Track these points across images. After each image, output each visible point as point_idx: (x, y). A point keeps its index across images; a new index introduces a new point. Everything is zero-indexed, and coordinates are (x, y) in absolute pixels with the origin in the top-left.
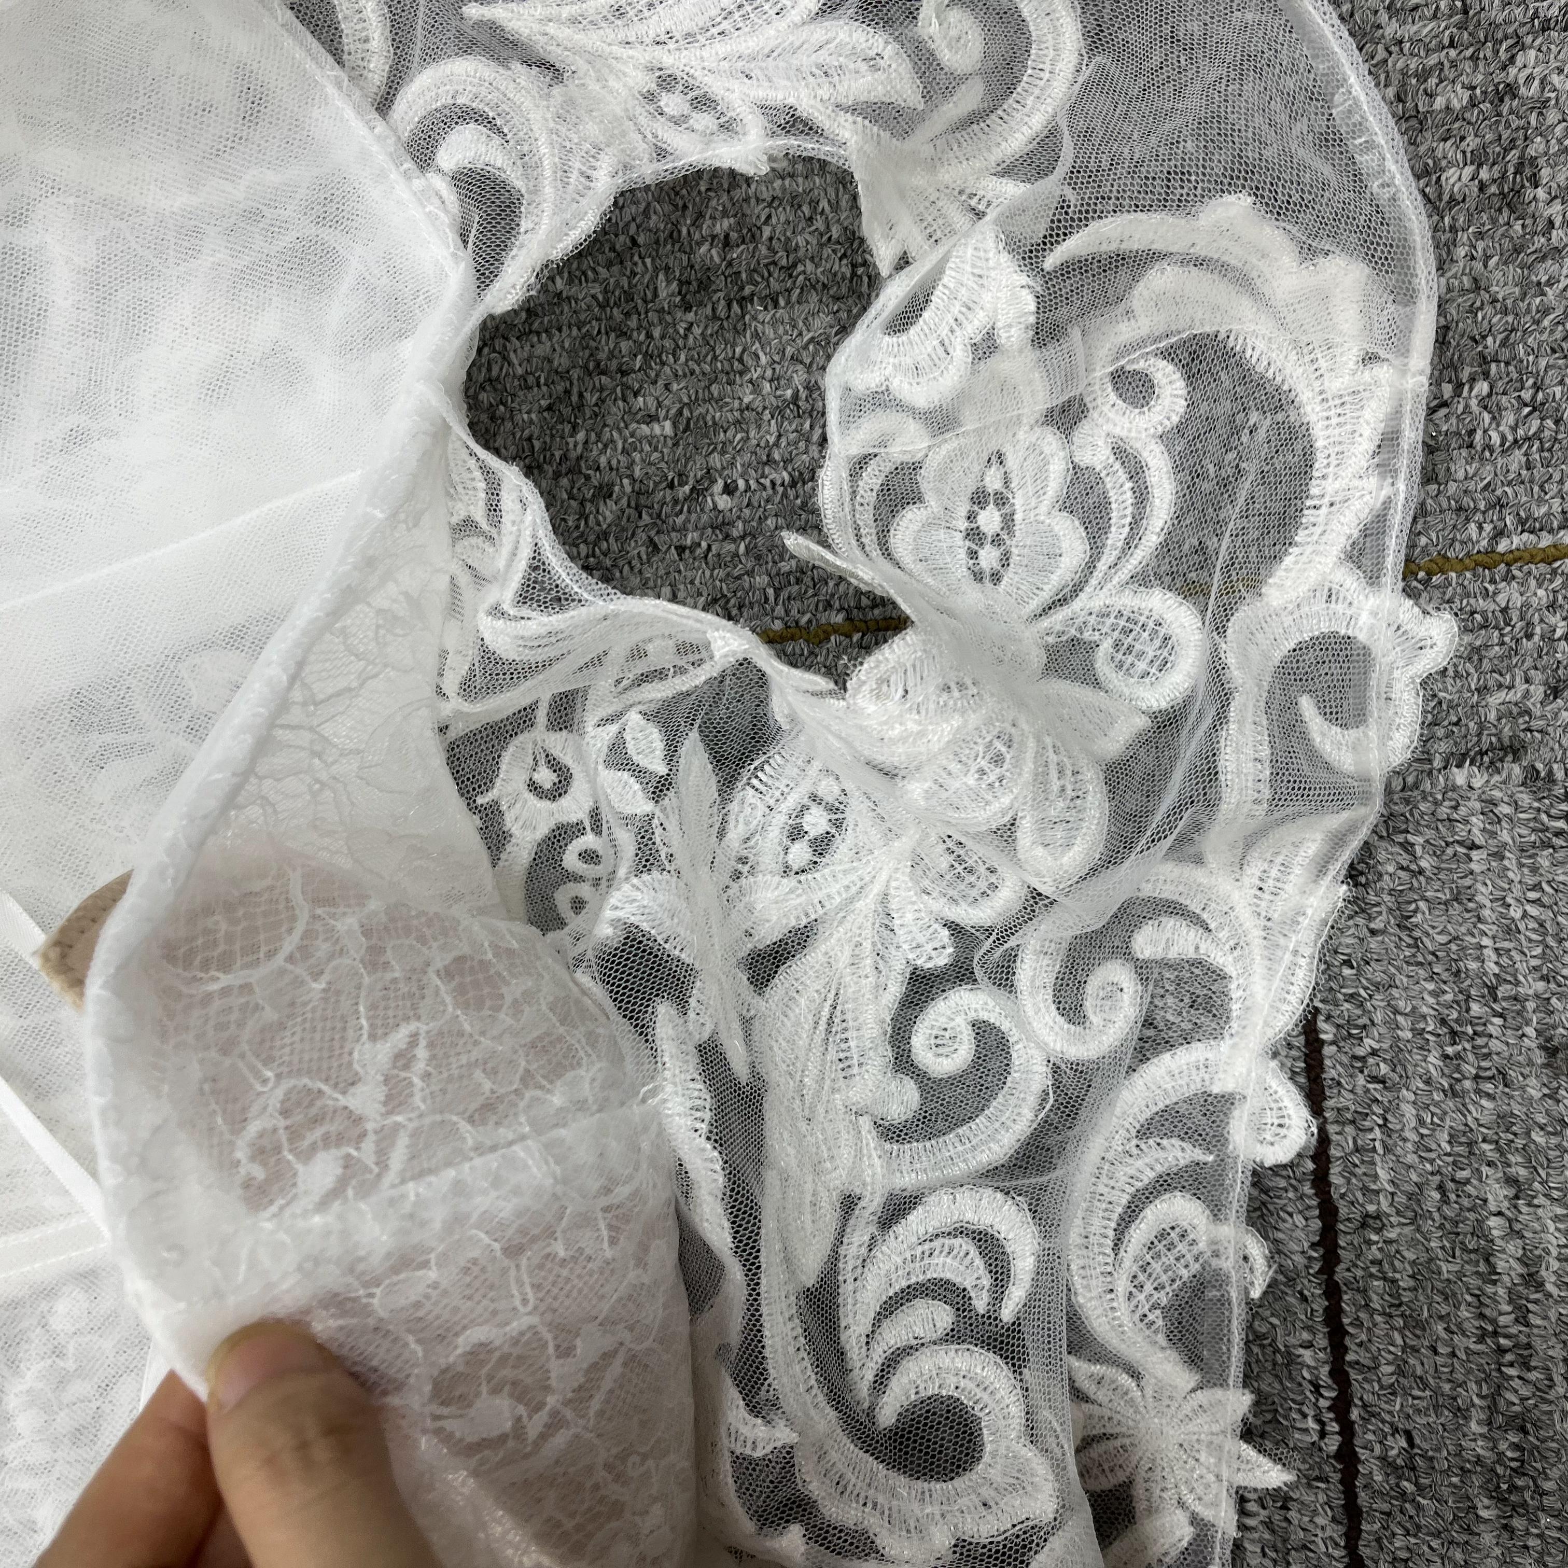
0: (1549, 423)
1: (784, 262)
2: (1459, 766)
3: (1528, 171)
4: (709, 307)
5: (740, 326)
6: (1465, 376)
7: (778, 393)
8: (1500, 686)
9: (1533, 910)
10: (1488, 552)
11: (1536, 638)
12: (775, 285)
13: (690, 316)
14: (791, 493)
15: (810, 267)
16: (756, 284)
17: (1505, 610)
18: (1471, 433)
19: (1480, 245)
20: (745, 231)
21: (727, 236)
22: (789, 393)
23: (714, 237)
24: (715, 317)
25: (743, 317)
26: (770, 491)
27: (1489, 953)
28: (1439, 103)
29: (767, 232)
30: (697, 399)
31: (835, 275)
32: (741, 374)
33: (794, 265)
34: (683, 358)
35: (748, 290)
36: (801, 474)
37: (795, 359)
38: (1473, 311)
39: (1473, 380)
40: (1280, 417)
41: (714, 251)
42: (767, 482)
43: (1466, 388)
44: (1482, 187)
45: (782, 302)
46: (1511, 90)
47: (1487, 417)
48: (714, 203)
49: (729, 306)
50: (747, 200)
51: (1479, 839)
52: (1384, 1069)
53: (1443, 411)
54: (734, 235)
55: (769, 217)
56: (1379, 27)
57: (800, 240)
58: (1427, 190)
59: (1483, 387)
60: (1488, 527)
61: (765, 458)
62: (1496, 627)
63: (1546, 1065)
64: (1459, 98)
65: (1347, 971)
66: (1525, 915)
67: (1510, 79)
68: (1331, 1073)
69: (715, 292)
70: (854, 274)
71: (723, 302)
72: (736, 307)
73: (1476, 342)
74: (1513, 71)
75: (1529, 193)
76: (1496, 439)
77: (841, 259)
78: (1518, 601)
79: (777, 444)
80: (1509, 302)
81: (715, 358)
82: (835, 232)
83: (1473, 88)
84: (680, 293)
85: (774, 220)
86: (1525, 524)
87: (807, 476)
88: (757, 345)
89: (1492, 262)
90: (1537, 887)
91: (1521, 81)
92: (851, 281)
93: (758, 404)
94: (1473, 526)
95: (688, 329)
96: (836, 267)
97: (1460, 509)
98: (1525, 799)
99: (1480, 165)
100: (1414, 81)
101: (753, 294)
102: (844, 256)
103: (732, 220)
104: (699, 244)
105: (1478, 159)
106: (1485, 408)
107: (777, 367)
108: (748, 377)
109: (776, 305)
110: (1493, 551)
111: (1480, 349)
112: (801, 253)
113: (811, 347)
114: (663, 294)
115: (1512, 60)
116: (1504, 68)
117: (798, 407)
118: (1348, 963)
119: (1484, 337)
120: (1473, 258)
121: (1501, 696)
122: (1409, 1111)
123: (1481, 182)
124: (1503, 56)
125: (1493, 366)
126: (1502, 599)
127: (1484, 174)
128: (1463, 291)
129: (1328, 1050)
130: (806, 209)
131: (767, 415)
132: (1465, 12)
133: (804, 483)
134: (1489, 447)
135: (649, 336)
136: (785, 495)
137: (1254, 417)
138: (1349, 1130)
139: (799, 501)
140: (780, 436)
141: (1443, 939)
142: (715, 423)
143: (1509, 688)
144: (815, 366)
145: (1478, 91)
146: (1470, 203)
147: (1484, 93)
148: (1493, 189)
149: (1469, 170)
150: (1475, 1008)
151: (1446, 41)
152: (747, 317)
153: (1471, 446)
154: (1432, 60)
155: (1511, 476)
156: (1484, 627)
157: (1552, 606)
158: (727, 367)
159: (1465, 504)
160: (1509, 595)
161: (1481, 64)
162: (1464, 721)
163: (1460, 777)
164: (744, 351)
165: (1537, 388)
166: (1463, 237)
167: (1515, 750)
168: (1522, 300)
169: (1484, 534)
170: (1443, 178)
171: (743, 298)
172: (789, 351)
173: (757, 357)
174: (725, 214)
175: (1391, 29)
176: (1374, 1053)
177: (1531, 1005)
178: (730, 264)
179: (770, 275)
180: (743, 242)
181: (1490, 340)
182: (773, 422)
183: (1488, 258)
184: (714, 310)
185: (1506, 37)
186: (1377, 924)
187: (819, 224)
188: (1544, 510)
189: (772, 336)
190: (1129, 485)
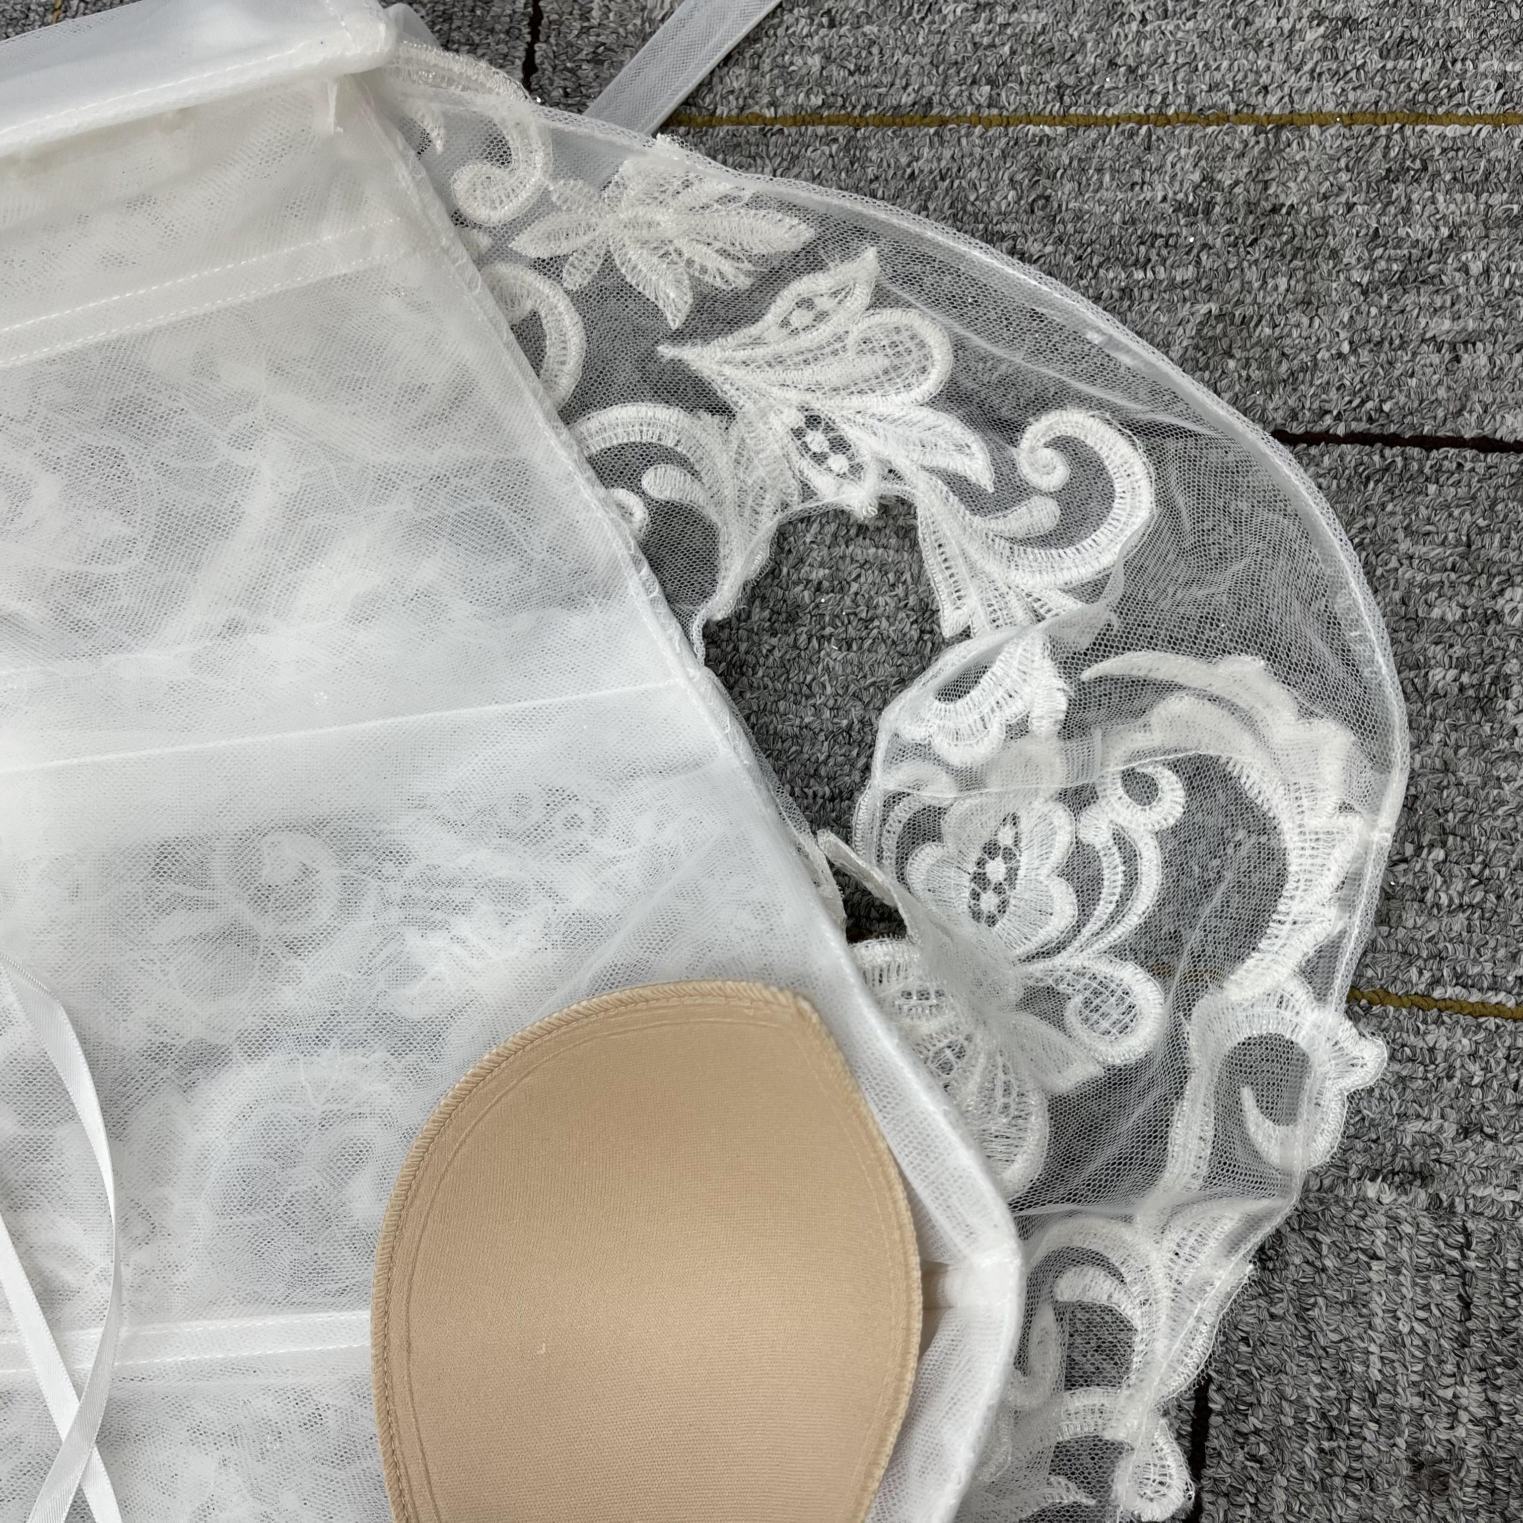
0: (1492, 897)
1: (863, 615)
2: (1372, 1180)
3: (1502, 685)
4: (793, 636)
5: (815, 659)
6: (1425, 841)
7: (836, 720)
8: (1418, 1116)
9: (1420, 1328)
10: (1426, 996)
11: (1456, 1081)
12: (852, 632)
13: (774, 641)
14: (829, 806)
15: (885, 623)
16: (836, 627)
17: (1432, 1050)
18: (1424, 889)
19: (1454, 735)
20: (836, 583)
21: (820, 583)
22: (845, 722)
23: (809, 581)
24: (795, 646)
25: (819, 651)
26: (811, 801)
27: (1374, 1359)
28: (1436, 613)
29: (855, 587)
30: (765, 710)
31: (905, 635)
32: (807, 697)
33: (872, 620)
34: (760, 674)
35: (828, 630)
36: (841, 792)
37: (856, 696)
38: (1440, 788)
39: (1432, 846)
40: (1263, 839)
41: (806, 593)
42: (810, 792)
43: (1425, 851)
44: (1462, 689)
45: (855, 647)
46: (1498, 616)
47: (1439, 880)
48: (814, 554)
49: (810, 640)
50: (843, 558)
51: (1381, 1251)
52: (1263, 1450)
53: (1403, 866)
54: (826, 584)
55: (859, 576)
56: (1396, 541)
57: (881, 600)
58: (1416, 680)
59: (1439, 854)
60: (1427, 974)
61: (812, 772)
62: (1421, 1063)
63: (1412, 1478)
64: (1453, 614)
65: (1243, 1348)
66: (1412, 1331)
67: (1498, 608)
68: (1215, 1442)
69: (800, 626)
70: (920, 638)
71: (804, 636)
72: (815, 641)
73: (1439, 815)
74: (1501, 601)
75: (1501, 703)
76: (1444, 900)
77: (912, 623)
78: (1444, 1044)
79: (825, 762)
80: (1471, 788)
81: (788, 679)
82: (912, 600)
83: (1466, 608)
84: (769, 620)
85: (862, 579)
86: (1460, 979)
87: (845, 795)
88: (826, 677)
89: (1462, 752)
90: (1426, 1307)
91: (1507, 611)
92: (917, 643)
93: (816, 726)
94: (1414, 971)
95: (770, 651)
96: (907, 629)
97: (1405, 953)
98: (1427, 1224)
99: (1463, 671)
100: (1418, 591)
101: (831, 635)
102: (916, 621)
103: (827, 571)
104: (796, 584)
105: (1462, 666)
106: (1439, 871)
107: (839, 699)
108: (813, 701)
109: (849, 648)
110: (1429, 996)
111: (1441, 820)
112: (879, 611)
113: (872, 689)
114: (755, 617)
115: (1502, 592)
116: (1494, 597)
117: (850, 736)
118: (1245, 1340)
119: (1446, 812)
120: (1446, 745)
121: (1418, 1125)
122: (1280, 1496)
123: (1461, 684)
124: (1495, 587)
125: (1451, 838)
126: (1430, 1039)
127: (1465, 679)
128: (1434, 770)
129: (1215, 1420)
130: (891, 576)
131: (822, 737)
132: (1469, 546)
133: (842, 801)
134: (1438, 906)
135: (736, 649)
136: (823, 806)
137: (1241, 835)
138: (1222, 1501)
139: (834, 815)
140: (829, 756)
141: (1335, 1337)
142: (775, 733)
143: (1427, 1120)
144: (871, 706)
145: (1469, 611)
146: (1450, 699)
147: (1475, 614)
148: (1471, 692)
149: (1452, 673)
150: (1355, 1408)
151: (1449, 566)
152: (823, 653)
153: (1422, 901)
154: (1436, 578)
155: (1453, 934)
156: (1411, 1060)
157: (1473, 1056)
158: (796, 689)
159: (1410, 950)
160: (1437, 1037)
161: (1475, 590)
162: (1382, 1140)
163: (1371, 1190)
164: (814, 679)
165: (1485, 865)
166: (1440, 726)
167: (1424, 1177)
168: (1483, 789)
169: (1423, 979)
170: (1430, 674)
171: (823, 636)
172: (852, 688)
173: (824, 687)
174: (822, 565)
175: (1405, 545)
176: (1257, 1432)
177: (1405, 1418)
178: (817, 606)
179: (849, 623)
180: (832, 591)
181: (1451, 815)
182: (826, 744)
183: (1458, 747)
184: (796, 640)
185: (1499, 573)
186: (1277, 1310)
187: (900, 590)
188: (1477, 970)
189: (840, 673)
190: (1122, 868)
